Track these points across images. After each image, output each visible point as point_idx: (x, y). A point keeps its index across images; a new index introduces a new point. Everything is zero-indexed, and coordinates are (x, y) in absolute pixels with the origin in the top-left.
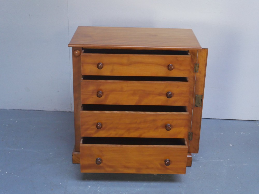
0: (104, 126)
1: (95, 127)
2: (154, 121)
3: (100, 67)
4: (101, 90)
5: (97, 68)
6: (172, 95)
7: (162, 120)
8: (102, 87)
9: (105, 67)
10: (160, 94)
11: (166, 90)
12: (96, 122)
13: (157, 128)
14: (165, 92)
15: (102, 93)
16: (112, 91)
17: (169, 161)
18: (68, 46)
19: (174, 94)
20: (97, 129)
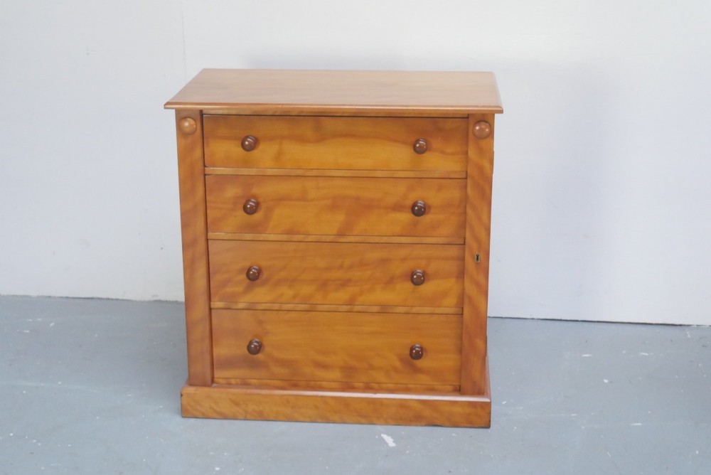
0: (265, 275)
1: (243, 277)
2: (384, 261)
3: (248, 145)
4: (254, 197)
5: (241, 149)
6: (425, 210)
7: (403, 260)
8: (255, 191)
9: (262, 146)
10: (397, 208)
11: (413, 197)
12: (247, 264)
13: (390, 282)
14: (409, 203)
15: (258, 204)
16: (282, 199)
17: (422, 351)
18: (165, 108)
19: (430, 207)
20: (248, 281)
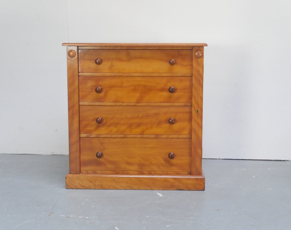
0: (104, 121)
1: (95, 122)
2: (157, 114)
3: (98, 62)
4: (100, 86)
5: (95, 64)
7: (165, 113)
8: (101, 83)
9: (104, 63)
10: (162, 90)
11: (169, 85)
12: (97, 116)
13: (160, 123)
14: (168, 88)
15: (102, 89)
16: (112, 87)
17: (174, 155)
18: (62, 46)
19: (177, 89)
20: (97, 124)
